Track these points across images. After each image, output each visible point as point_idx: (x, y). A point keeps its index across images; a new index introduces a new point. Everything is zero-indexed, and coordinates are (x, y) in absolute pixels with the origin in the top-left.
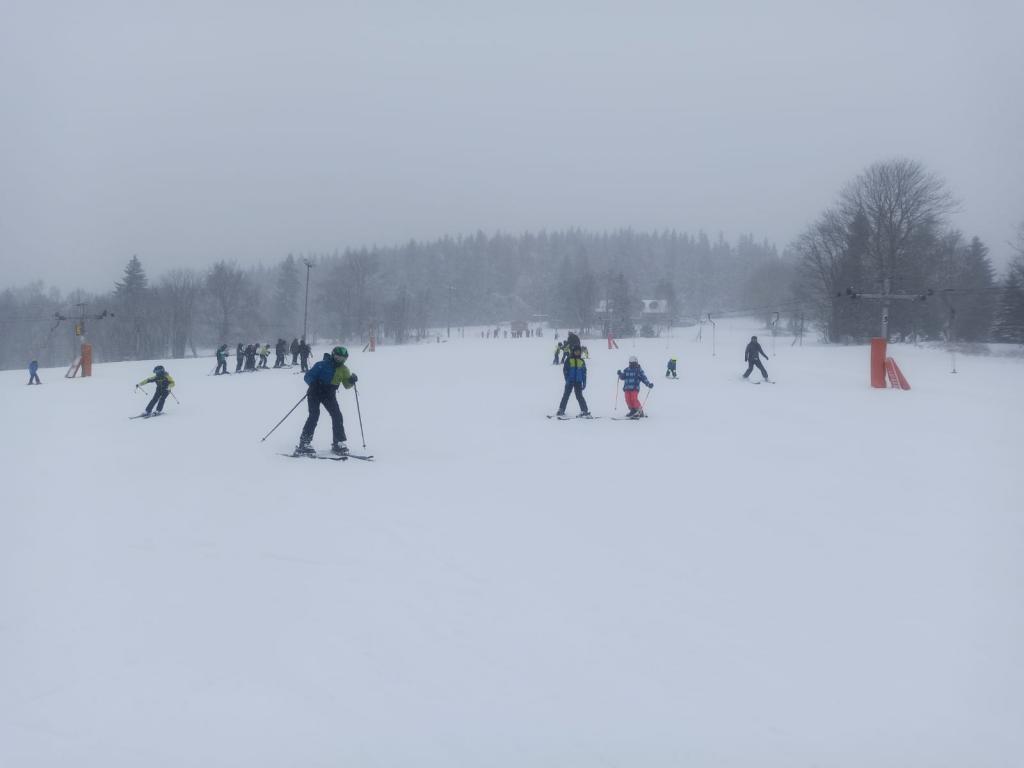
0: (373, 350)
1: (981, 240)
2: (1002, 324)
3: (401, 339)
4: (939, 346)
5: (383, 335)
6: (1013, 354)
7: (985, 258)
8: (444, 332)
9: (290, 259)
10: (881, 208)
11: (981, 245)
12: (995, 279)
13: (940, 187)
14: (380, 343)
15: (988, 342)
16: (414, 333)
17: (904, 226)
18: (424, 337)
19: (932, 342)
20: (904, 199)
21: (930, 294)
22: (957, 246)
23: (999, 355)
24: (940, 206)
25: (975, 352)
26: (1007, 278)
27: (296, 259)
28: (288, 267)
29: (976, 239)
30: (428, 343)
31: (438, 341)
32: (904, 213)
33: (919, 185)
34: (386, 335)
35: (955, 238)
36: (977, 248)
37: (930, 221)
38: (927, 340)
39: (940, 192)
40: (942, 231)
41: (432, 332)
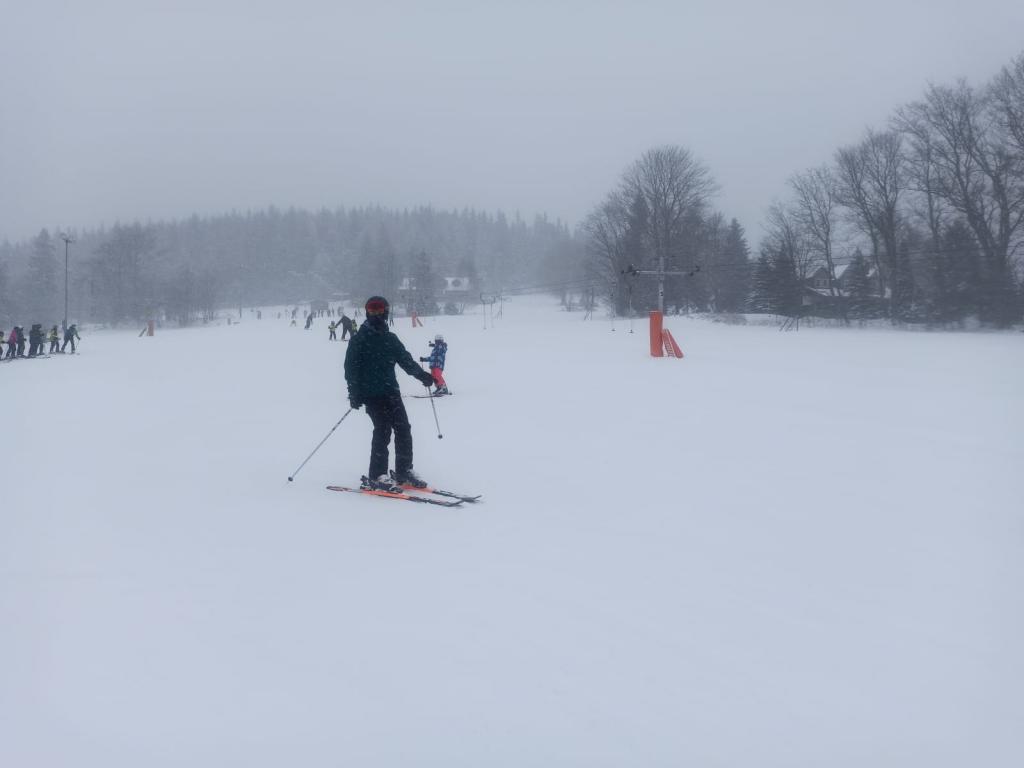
0: (151, 333)
1: (738, 222)
2: (756, 297)
3: (185, 322)
4: (707, 317)
5: (164, 318)
6: (764, 323)
7: (742, 238)
8: (234, 312)
9: (44, 234)
10: (656, 191)
11: (739, 226)
12: (750, 257)
13: (705, 172)
14: (159, 326)
15: (744, 312)
16: (200, 315)
17: (676, 208)
18: (212, 318)
19: (701, 314)
20: (675, 184)
21: (698, 271)
22: (720, 227)
23: (754, 323)
24: (704, 190)
25: (736, 322)
26: (760, 256)
27: (51, 233)
28: (43, 240)
29: (734, 221)
30: (219, 324)
31: (229, 323)
32: (676, 196)
33: (688, 170)
34: (168, 318)
35: (717, 219)
36: (735, 230)
37: (698, 204)
38: (697, 312)
39: (705, 178)
40: (707, 214)
41: (222, 313)
